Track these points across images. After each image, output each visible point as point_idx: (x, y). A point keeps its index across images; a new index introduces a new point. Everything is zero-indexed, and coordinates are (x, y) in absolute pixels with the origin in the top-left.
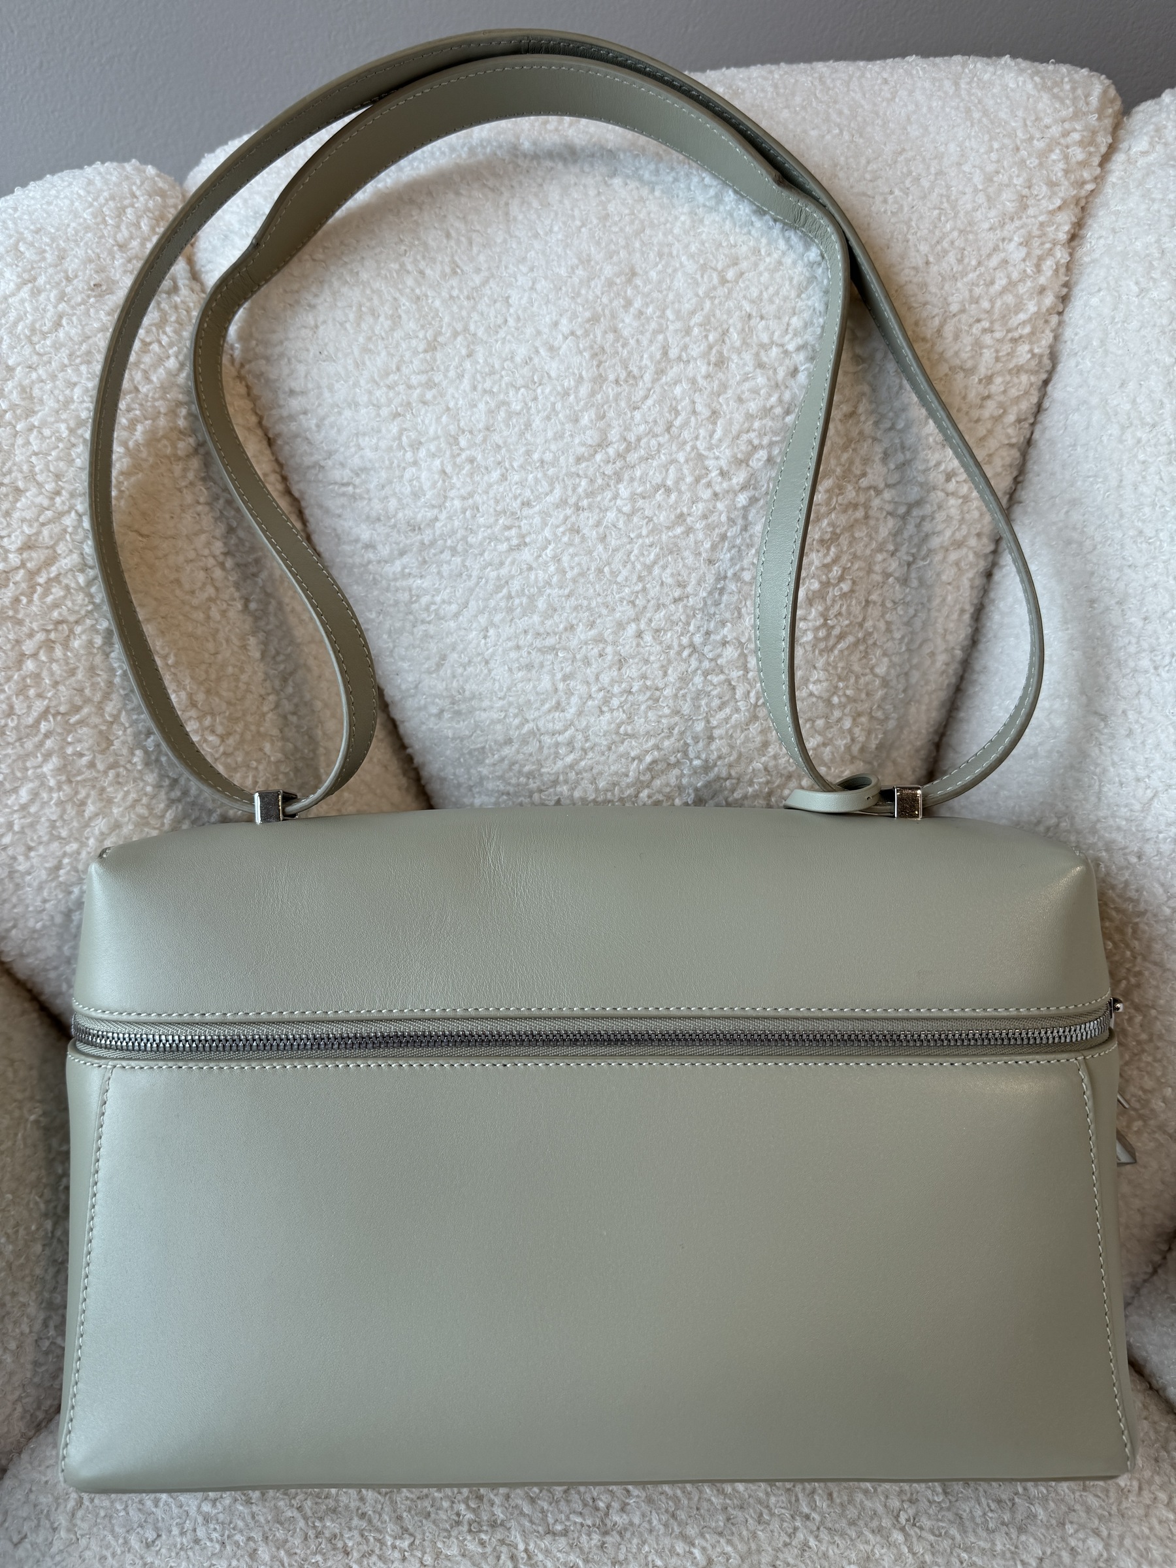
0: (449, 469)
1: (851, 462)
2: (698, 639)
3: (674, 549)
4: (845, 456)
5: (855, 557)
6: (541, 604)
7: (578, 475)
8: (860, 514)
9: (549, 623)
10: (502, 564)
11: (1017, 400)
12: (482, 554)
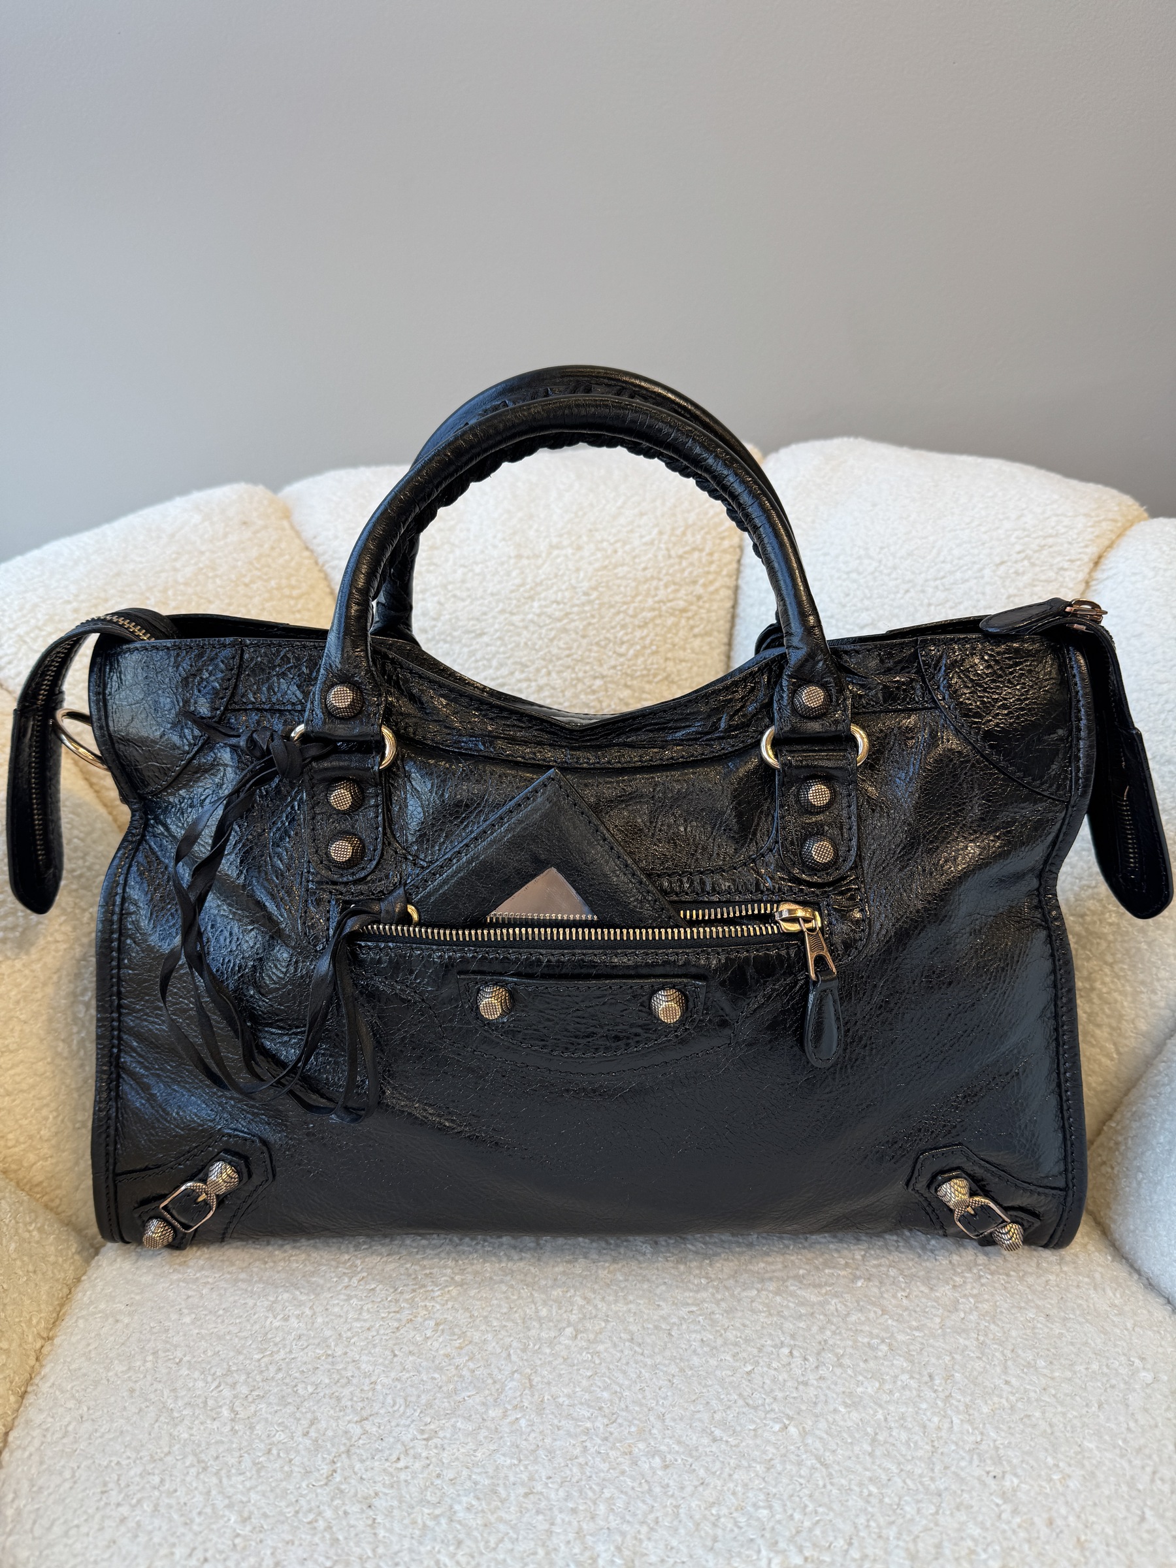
0: (443, 600)
1: (649, 589)
2: (581, 675)
3: (565, 630)
4: (646, 587)
5: (656, 635)
6: (494, 663)
7: (510, 599)
8: (656, 613)
9: (499, 673)
10: (471, 645)
11: (726, 565)
12: (460, 641)
